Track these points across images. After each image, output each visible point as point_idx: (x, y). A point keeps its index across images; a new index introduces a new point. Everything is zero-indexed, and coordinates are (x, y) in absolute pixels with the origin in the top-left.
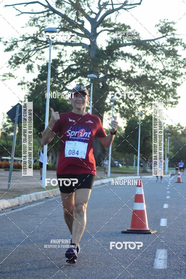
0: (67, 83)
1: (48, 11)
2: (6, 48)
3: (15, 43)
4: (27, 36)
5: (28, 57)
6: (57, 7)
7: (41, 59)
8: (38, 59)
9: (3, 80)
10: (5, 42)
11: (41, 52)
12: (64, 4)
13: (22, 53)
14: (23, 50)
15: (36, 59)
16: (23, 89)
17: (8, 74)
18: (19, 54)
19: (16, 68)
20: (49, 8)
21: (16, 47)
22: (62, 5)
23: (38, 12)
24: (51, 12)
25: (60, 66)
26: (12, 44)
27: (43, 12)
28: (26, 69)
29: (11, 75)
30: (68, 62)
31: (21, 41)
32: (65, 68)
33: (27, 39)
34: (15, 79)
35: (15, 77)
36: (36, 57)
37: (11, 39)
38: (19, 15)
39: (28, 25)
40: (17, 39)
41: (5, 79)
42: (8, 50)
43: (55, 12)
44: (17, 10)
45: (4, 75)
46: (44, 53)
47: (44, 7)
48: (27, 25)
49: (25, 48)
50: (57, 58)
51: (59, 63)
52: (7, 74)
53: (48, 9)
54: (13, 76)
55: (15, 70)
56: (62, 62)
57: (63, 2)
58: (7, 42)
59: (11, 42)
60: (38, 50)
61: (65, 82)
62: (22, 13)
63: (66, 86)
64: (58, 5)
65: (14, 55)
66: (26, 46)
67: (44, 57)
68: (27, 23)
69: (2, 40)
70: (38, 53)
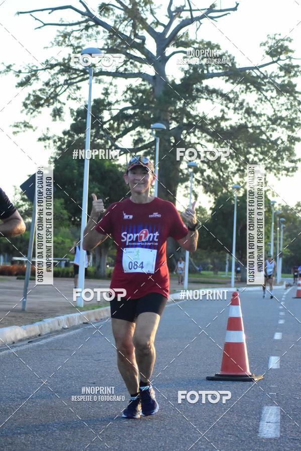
0: (118, 137)
1: (86, 21)
2: (19, 81)
3: (34, 73)
4: (54, 62)
5: (55, 96)
6: (101, 15)
7: (75, 99)
8: (70, 99)
9: (14, 133)
10: (17, 71)
11: (75, 87)
12: (112, 9)
13: (44, 90)
14: (47, 84)
15: (68, 100)
16: (47, 147)
17: (23, 123)
18: (40, 90)
19: (35, 113)
20: (89, 16)
21: (35, 79)
22: (110, 12)
23: (71, 22)
24: (91, 23)
25: (106, 109)
26: (29, 74)
27: (79, 23)
28: (51, 115)
29: (27, 125)
30: (119, 104)
31: (43, 69)
32: (115, 113)
33: (52, 67)
34: (34, 131)
35: (34, 128)
36: (67, 96)
37: (26, 67)
38: (39, 28)
39: (55, 44)
40: (37, 67)
41: (18, 132)
42: (21, 84)
43: (98, 23)
44: (36, 19)
45: (16, 124)
46: (81, 90)
47: (80, 15)
48: (53, 44)
49: (49, 80)
50: (102, 97)
51: (105, 106)
52: (20, 123)
53: (87, 17)
54: (31, 127)
55: (34, 117)
56: (110, 104)
57: (111, 7)
58: (20, 72)
59: (27, 71)
60: (72, 84)
61: (115, 136)
62: (45, 25)
63: (116, 143)
64: (103, 12)
65: (31, 93)
66: (51, 78)
67: (80, 95)
68: (53, 40)
69: (12, 68)
70: (70, 90)
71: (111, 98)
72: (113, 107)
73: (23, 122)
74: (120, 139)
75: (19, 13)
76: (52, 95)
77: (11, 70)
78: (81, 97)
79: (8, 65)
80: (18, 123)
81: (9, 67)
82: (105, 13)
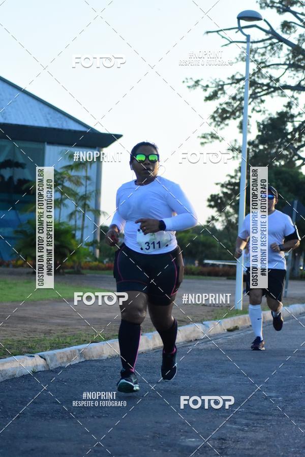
0: (299, 147)
1: (270, 39)
2: (207, 96)
3: (221, 88)
4: (238, 77)
5: (241, 109)
6: (283, 32)
7: (260, 111)
8: (254, 112)
9: (202, 144)
10: (205, 85)
11: (259, 101)
12: (294, 27)
13: (231, 103)
14: (234, 98)
15: (252, 112)
16: (235, 158)
17: (210, 135)
18: (226, 103)
19: (222, 125)
20: (272, 34)
21: (221, 94)
22: (291, 29)
23: (256, 40)
24: (275, 41)
25: (289, 121)
26: (216, 89)
27: (263, 41)
28: (238, 127)
29: (214, 136)
30: (302, 117)
31: (229, 84)
32: (297, 124)
33: (238, 81)
34: (220, 141)
35: (221, 139)
36: (252, 108)
37: (213, 82)
38: (226, 45)
39: (240, 59)
40: (224, 82)
41: (206, 143)
42: (209, 98)
43: (281, 40)
44: (223, 37)
45: (203, 136)
46: (265, 102)
47: (264, 33)
48: (237, 60)
49: (236, 95)
50: (285, 110)
51: (288, 118)
52: (207, 134)
53: (270, 35)
54: (217, 138)
55: (222, 129)
56: (293, 116)
57: (293, 24)
58: (207, 86)
59: (214, 85)
60: (256, 98)
61: (296, 147)
62: (231, 42)
63: (298, 153)
64: (285, 29)
65: (219, 106)
66: (237, 92)
67: (264, 108)
68: (238, 56)
69: (200, 83)
70: (255, 103)
71: (294, 111)
72: (295, 119)
73: (210, 133)
74: (301, 149)
75: (208, 32)
76: (238, 108)
77: (199, 84)
78: (265, 110)
79: (195, 80)
80: (205, 134)
81: (197, 82)
82: (287, 30)
